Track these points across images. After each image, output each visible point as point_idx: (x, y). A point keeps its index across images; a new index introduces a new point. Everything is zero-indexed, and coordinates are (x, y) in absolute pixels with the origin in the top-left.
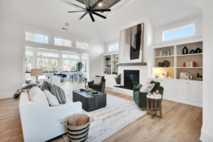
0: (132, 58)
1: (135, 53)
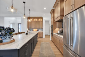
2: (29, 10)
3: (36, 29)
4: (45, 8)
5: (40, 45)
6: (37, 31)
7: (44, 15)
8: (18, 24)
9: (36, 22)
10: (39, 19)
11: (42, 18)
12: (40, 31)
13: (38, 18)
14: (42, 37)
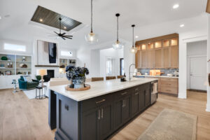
0: (50, 62)
1: (52, 59)
2: (133, 26)
3: (156, 69)
4: (176, 6)
5: (155, 114)
6: (161, 74)
7: (182, 26)
8: (121, 59)
9: (158, 50)
10: (165, 41)
11: (176, 36)
12: (169, 75)
13: (163, 39)
14: (176, 96)
